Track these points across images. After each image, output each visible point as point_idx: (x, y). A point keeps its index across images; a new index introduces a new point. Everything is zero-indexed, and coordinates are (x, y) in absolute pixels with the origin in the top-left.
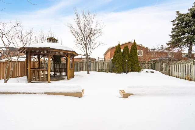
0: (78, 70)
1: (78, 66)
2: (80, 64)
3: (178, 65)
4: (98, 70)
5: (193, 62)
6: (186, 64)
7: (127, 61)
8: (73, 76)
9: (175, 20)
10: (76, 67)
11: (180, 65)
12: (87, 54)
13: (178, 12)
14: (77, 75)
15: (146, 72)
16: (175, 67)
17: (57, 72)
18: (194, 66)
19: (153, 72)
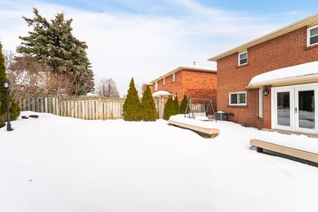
15: (24, 117)
18: (102, 103)
19: (36, 117)
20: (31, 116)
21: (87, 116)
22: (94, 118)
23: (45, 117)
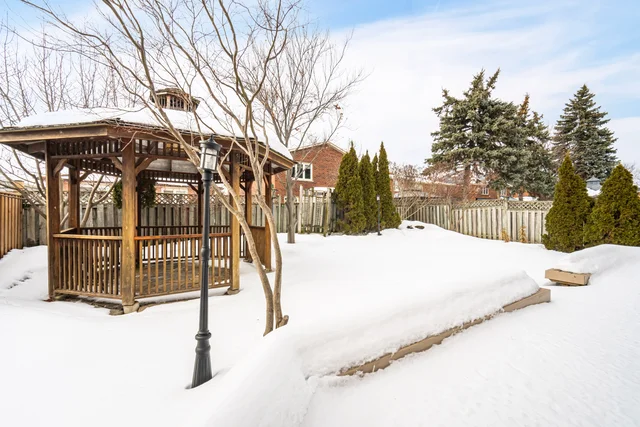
3: (474, 210)
4: (300, 229)
5: (506, 204)
6: (494, 208)
7: (378, 199)
9: (441, 109)
11: (479, 210)
13: (446, 92)
15: (409, 227)
16: (467, 214)
18: (509, 212)
19: (422, 228)
20: (417, 227)
21: (484, 233)
22: (495, 237)
23: (432, 229)
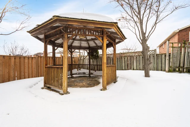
0: (124, 68)
1: (123, 61)
2: (126, 58)
4: (167, 69)
8: (114, 80)
10: (119, 62)
12: (144, 34)
14: (123, 78)
17: (94, 70)
